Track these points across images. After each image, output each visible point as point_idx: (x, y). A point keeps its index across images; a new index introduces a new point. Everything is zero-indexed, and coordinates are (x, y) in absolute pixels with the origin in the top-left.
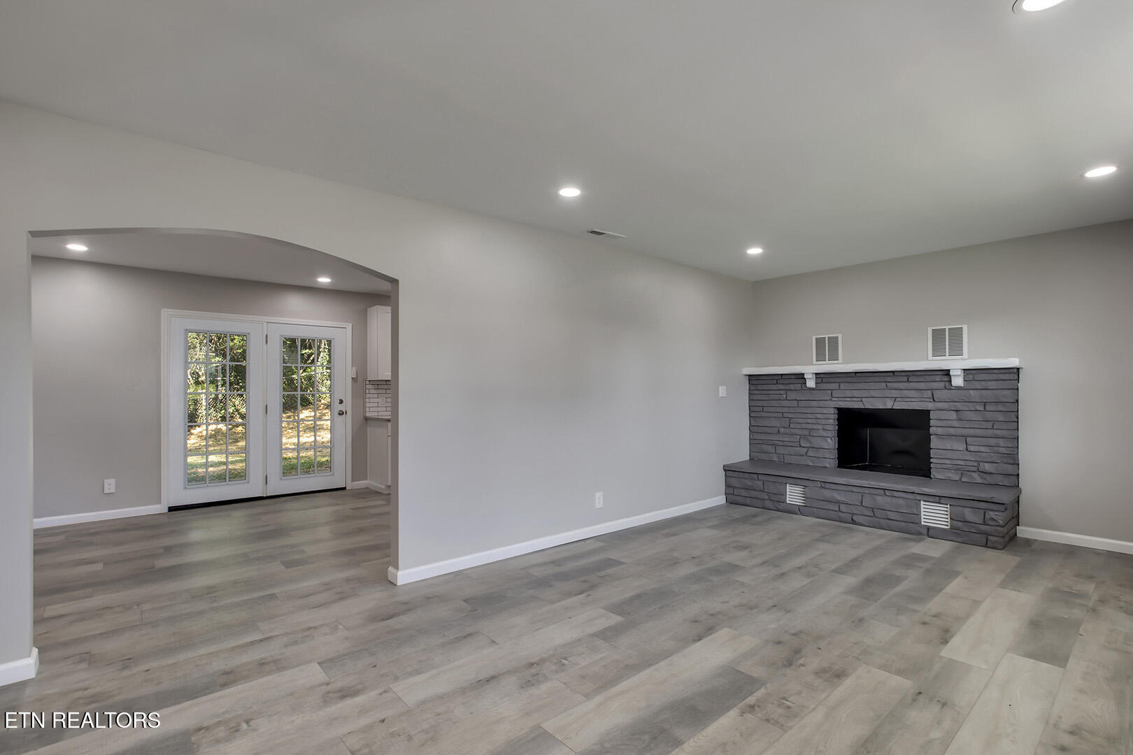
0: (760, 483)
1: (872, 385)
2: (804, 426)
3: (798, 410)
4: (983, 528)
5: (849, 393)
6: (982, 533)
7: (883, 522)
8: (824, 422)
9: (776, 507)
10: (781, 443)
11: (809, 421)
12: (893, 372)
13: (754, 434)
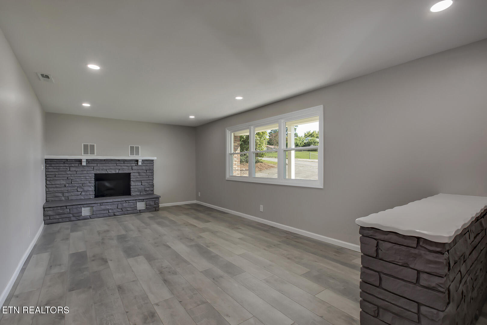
0: (68, 210)
1: (111, 165)
2: (80, 182)
3: (76, 175)
4: (155, 206)
5: (101, 168)
6: (155, 207)
7: (126, 212)
8: (89, 180)
9: (77, 219)
10: (66, 191)
11: (83, 180)
12: (119, 160)
13: (49, 188)
